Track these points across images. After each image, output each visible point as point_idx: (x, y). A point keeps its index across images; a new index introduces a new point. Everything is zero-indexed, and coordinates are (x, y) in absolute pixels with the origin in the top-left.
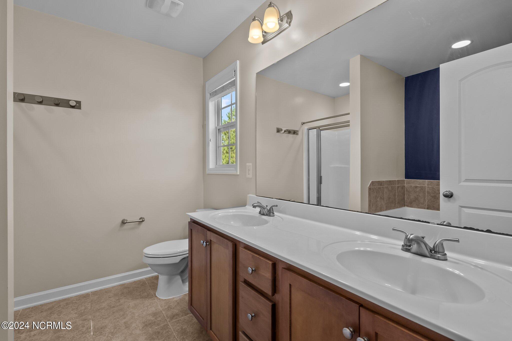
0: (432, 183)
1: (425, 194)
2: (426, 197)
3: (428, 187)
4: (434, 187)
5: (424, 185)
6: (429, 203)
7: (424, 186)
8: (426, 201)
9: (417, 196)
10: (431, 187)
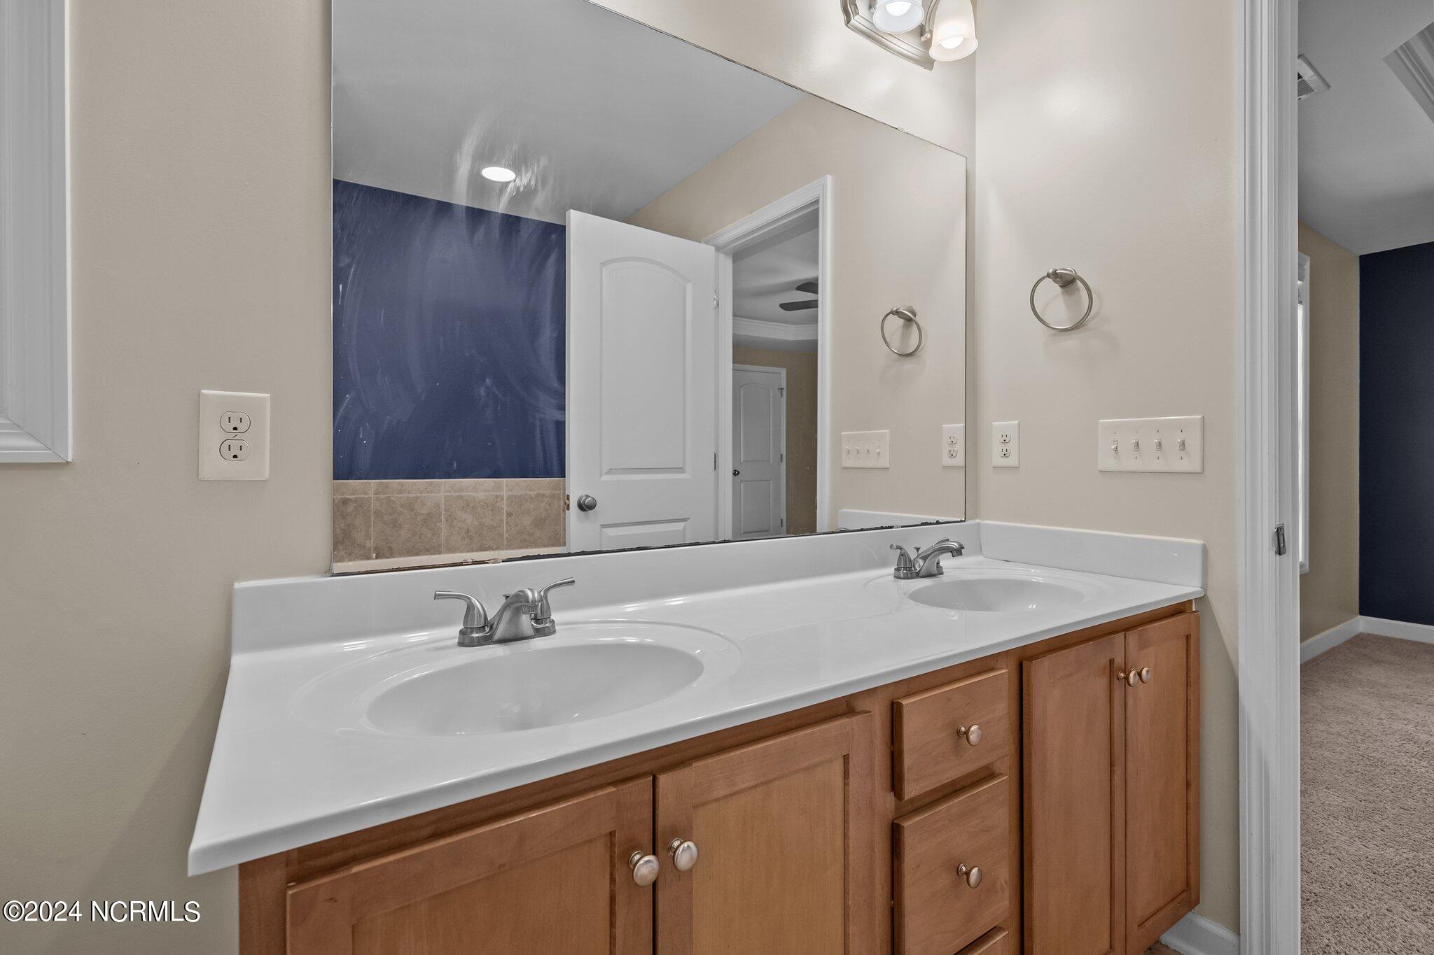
0: (386, 487)
1: (370, 518)
2: (370, 527)
3: (378, 499)
4: (392, 498)
5: (366, 494)
6: (378, 542)
7: (366, 497)
8: (372, 538)
9: (348, 526)
10: (383, 499)
